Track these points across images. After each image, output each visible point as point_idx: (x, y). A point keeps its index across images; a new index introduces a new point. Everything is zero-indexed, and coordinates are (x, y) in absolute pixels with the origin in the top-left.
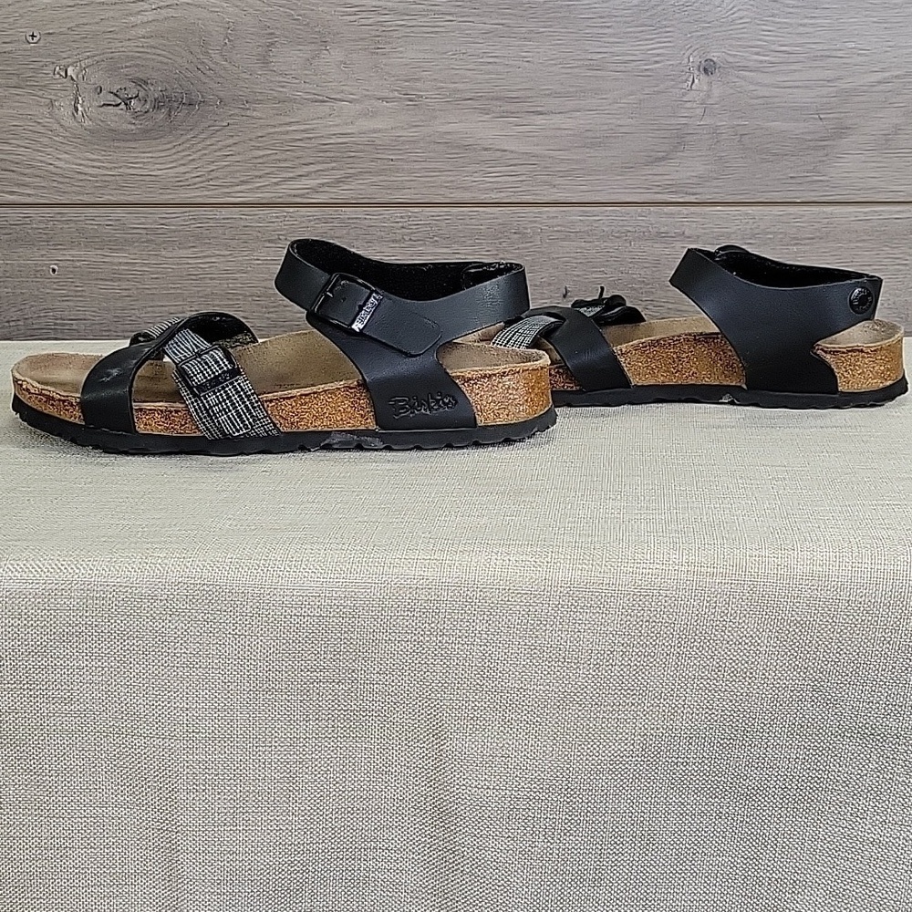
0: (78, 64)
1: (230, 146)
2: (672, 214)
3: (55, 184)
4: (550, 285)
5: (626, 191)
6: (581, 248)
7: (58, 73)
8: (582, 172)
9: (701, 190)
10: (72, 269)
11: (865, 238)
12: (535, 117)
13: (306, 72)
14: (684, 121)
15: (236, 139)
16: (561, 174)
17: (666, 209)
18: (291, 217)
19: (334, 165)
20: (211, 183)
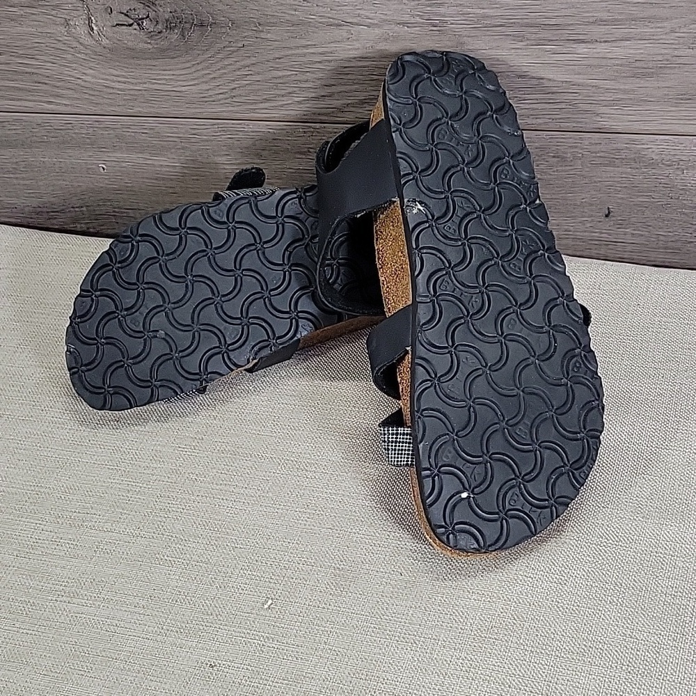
1: (248, 66)
4: (592, 205)
5: (682, 122)
6: (626, 173)
8: (630, 102)
10: (119, 169)
15: (253, 60)
18: (318, 132)
20: (235, 99)
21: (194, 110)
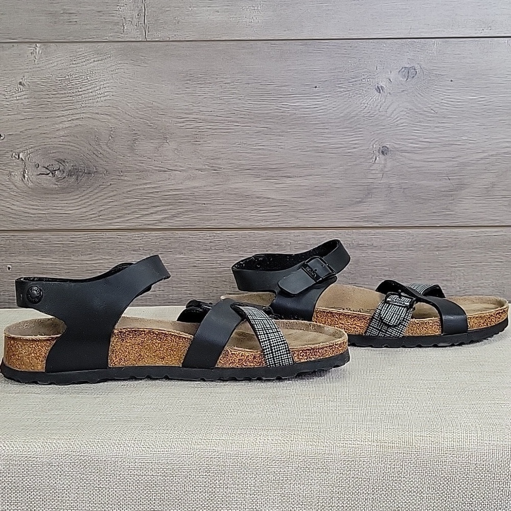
0: (26, 152)
1: (111, 197)
2: (366, 233)
3: (11, 219)
5: (339, 220)
7: (14, 157)
8: (313, 210)
9: (381, 220)
10: (19, 268)
11: (477, 247)
12: (286, 179)
13: (155, 155)
14: (371, 181)
15: (115, 193)
16: (301, 211)
17: (362, 231)
18: (146, 237)
19: (171, 207)
20: (100, 217)
21: (75, 225)
